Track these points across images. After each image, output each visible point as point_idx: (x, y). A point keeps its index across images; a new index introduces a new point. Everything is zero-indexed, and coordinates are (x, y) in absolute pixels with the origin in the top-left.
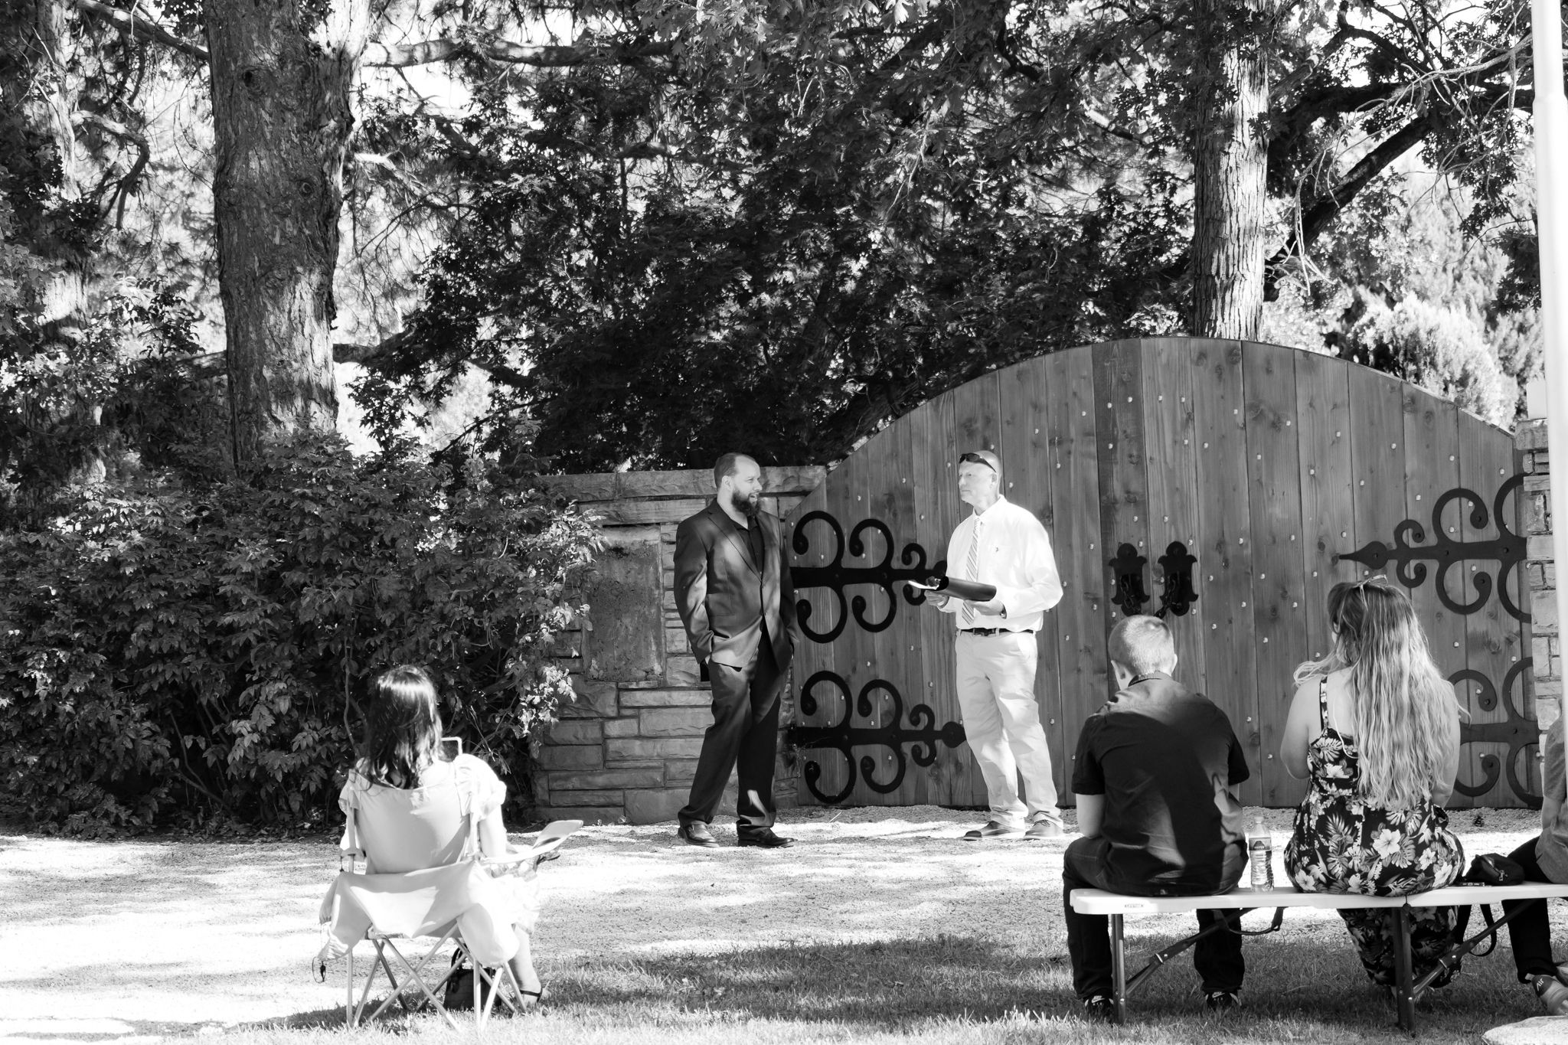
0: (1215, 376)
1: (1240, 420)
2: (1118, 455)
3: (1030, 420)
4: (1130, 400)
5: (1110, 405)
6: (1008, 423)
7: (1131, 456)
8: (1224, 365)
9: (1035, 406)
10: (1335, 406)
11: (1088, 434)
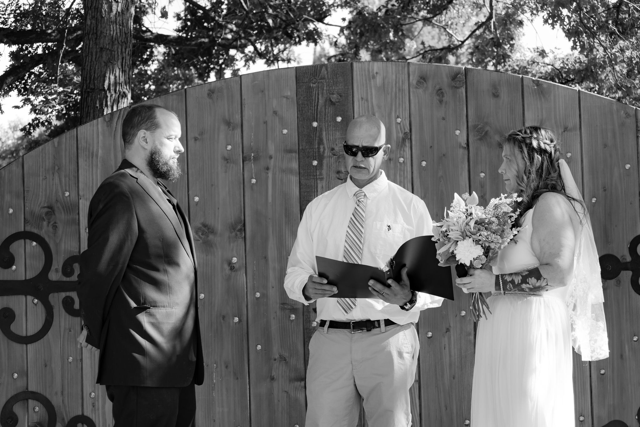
0: (436, 98)
1: (463, 140)
2: (324, 172)
3: (222, 136)
4: (339, 119)
5: (315, 124)
6: (196, 139)
7: (338, 172)
8: (446, 89)
9: (228, 124)
10: (566, 129)
11: (290, 151)
